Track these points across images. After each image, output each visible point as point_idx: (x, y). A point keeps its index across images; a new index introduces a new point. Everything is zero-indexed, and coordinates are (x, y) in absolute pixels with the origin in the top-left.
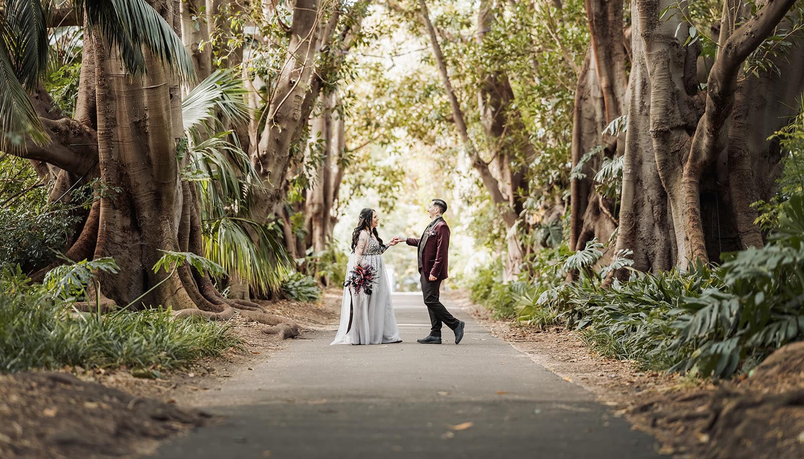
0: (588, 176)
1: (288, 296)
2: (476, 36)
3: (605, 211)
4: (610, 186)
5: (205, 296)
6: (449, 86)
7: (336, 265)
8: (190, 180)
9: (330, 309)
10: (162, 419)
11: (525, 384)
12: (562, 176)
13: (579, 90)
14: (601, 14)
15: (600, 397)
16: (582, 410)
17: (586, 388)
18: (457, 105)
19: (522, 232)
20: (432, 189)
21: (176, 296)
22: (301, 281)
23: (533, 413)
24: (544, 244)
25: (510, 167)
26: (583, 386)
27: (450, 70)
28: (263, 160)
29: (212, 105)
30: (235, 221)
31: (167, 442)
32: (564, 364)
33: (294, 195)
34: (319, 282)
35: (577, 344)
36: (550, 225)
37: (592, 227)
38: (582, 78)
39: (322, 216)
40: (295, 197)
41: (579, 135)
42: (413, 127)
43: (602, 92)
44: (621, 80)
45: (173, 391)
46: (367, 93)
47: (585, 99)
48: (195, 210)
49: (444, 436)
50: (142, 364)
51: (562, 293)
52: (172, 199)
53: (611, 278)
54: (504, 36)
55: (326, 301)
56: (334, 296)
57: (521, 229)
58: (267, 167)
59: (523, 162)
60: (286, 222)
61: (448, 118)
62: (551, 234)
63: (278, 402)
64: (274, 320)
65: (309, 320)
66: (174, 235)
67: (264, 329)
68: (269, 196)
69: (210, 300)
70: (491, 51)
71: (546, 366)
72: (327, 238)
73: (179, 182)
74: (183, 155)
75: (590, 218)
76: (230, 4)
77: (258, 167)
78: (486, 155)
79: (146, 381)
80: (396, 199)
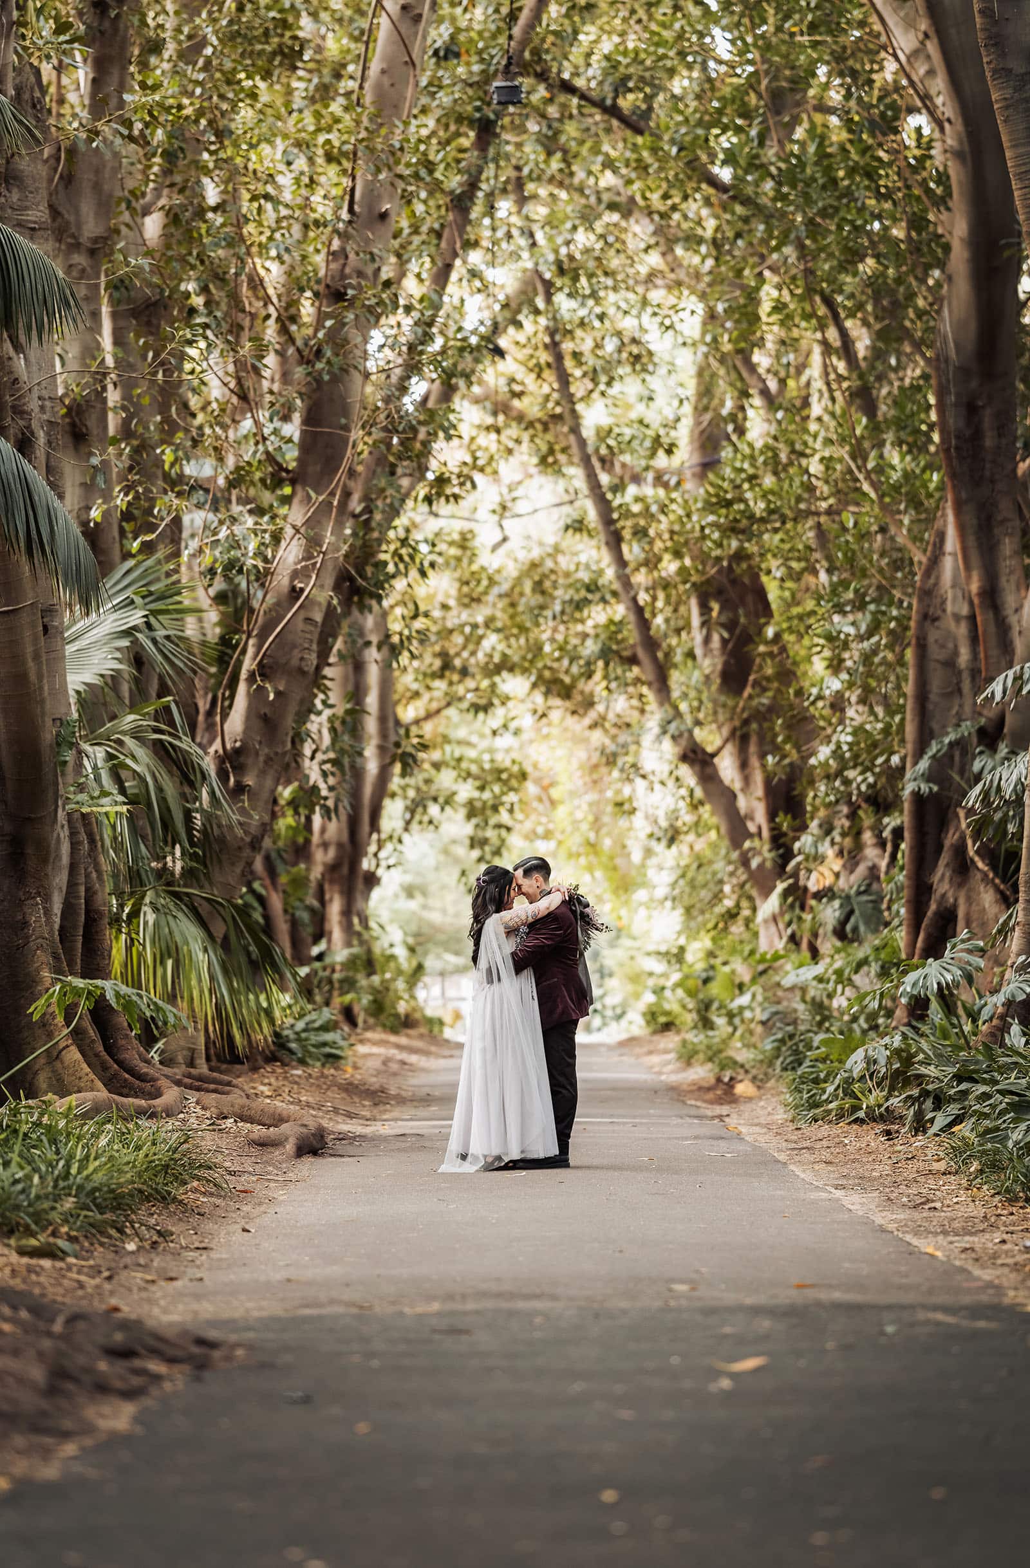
0: (941, 789)
1: (282, 1054)
2: (688, 474)
3: (980, 865)
4: (998, 816)
5: (120, 1063)
6: (627, 583)
7: (376, 979)
8: (85, 810)
9: (374, 1082)
10: (123, 1353)
11: (847, 1265)
12: (879, 786)
13: (920, 600)
14: (968, 433)
15: (1011, 1293)
16: (982, 1324)
17: (977, 1272)
18: (644, 624)
19: (792, 906)
20: (585, 807)
21: (58, 1064)
22: (307, 1018)
23: (883, 1333)
24: (840, 933)
25: (764, 766)
26: (970, 1268)
27: (632, 551)
28: (232, 761)
29: (125, 643)
30: (176, 895)
31: (147, 1402)
32: (917, 1215)
33: (289, 827)
34: (340, 1018)
35: (937, 1166)
36: (853, 892)
37: (951, 900)
38: (928, 573)
39: (345, 870)
40: (291, 833)
41: (922, 697)
42: (547, 674)
43: (971, 603)
44: (1013, 578)
45: (107, 1286)
46: (440, 598)
47: (936, 619)
48: (94, 875)
49: (713, 1387)
50: (33, 1227)
51: (897, 1052)
52: (48, 853)
53: (1002, 1017)
54: (752, 478)
55: (360, 1063)
56: (375, 1050)
57: (790, 900)
58: (243, 775)
59: (794, 755)
60: (270, 887)
61: (626, 654)
62: (857, 912)
63: (340, 1310)
64: (273, 1115)
65: (336, 1110)
66: (51, 931)
67: (252, 1136)
68: (248, 839)
69: (131, 1071)
70: (723, 511)
71: (879, 1219)
72: (356, 920)
73: (61, 814)
74: (69, 756)
75: (947, 880)
76: (159, 418)
77: (223, 775)
78: (710, 737)
79: (46, 1263)
80: (508, 829)
